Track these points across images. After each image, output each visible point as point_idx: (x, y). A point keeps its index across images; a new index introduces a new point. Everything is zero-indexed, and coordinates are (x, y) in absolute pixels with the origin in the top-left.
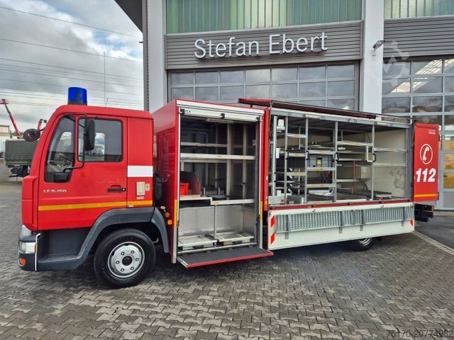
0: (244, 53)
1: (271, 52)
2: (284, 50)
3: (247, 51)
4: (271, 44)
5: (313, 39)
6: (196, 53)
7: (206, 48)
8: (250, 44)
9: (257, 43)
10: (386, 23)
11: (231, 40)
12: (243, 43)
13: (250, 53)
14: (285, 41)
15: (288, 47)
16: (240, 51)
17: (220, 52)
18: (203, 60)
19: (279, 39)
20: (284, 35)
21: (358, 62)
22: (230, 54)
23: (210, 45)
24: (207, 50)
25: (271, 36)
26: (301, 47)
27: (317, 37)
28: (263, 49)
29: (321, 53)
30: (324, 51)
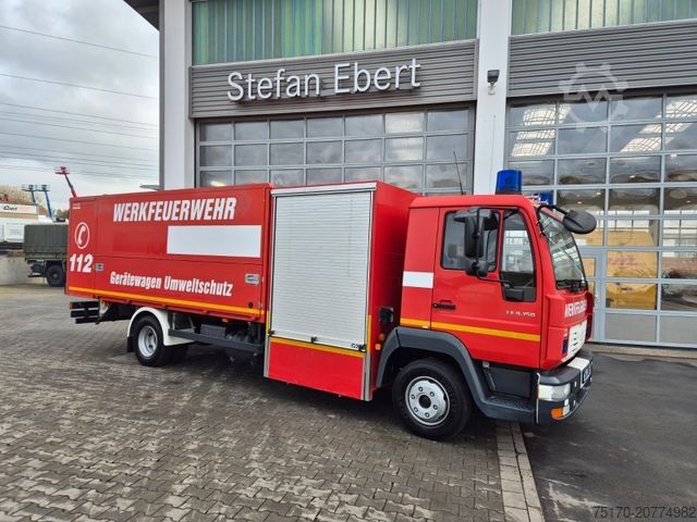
0: (298, 93)
1: (337, 91)
2: (356, 87)
3: (302, 90)
4: (337, 78)
5: (398, 70)
6: (229, 93)
7: (244, 86)
8: (307, 78)
9: (317, 77)
10: (512, 42)
11: (279, 71)
12: (297, 78)
13: (306, 93)
14: (357, 74)
15: (362, 82)
16: (292, 90)
17: (264, 92)
18: (242, 103)
19: (349, 70)
20: (356, 64)
21: (474, 105)
22: (278, 95)
23: (250, 80)
24: (246, 90)
25: (337, 66)
26: (382, 83)
27: (405, 67)
28: (327, 86)
29: (414, 92)
30: (416, 88)
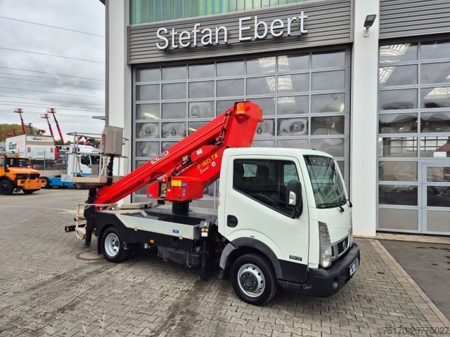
0: (210, 41)
1: (241, 39)
2: (256, 35)
3: (214, 40)
4: (241, 29)
5: (289, 21)
6: (158, 44)
7: (169, 38)
8: (217, 30)
9: (225, 29)
11: (196, 26)
12: (209, 30)
13: (217, 42)
14: (256, 26)
15: (261, 32)
16: (206, 40)
17: (184, 42)
18: (167, 51)
19: (250, 22)
20: (256, 17)
21: (348, 47)
22: (195, 44)
23: (173, 34)
24: (170, 42)
25: (241, 19)
26: (276, 31)
27: (295, 18)
28: (232, 36)
29: (301, 37)
30: (303, 34)
